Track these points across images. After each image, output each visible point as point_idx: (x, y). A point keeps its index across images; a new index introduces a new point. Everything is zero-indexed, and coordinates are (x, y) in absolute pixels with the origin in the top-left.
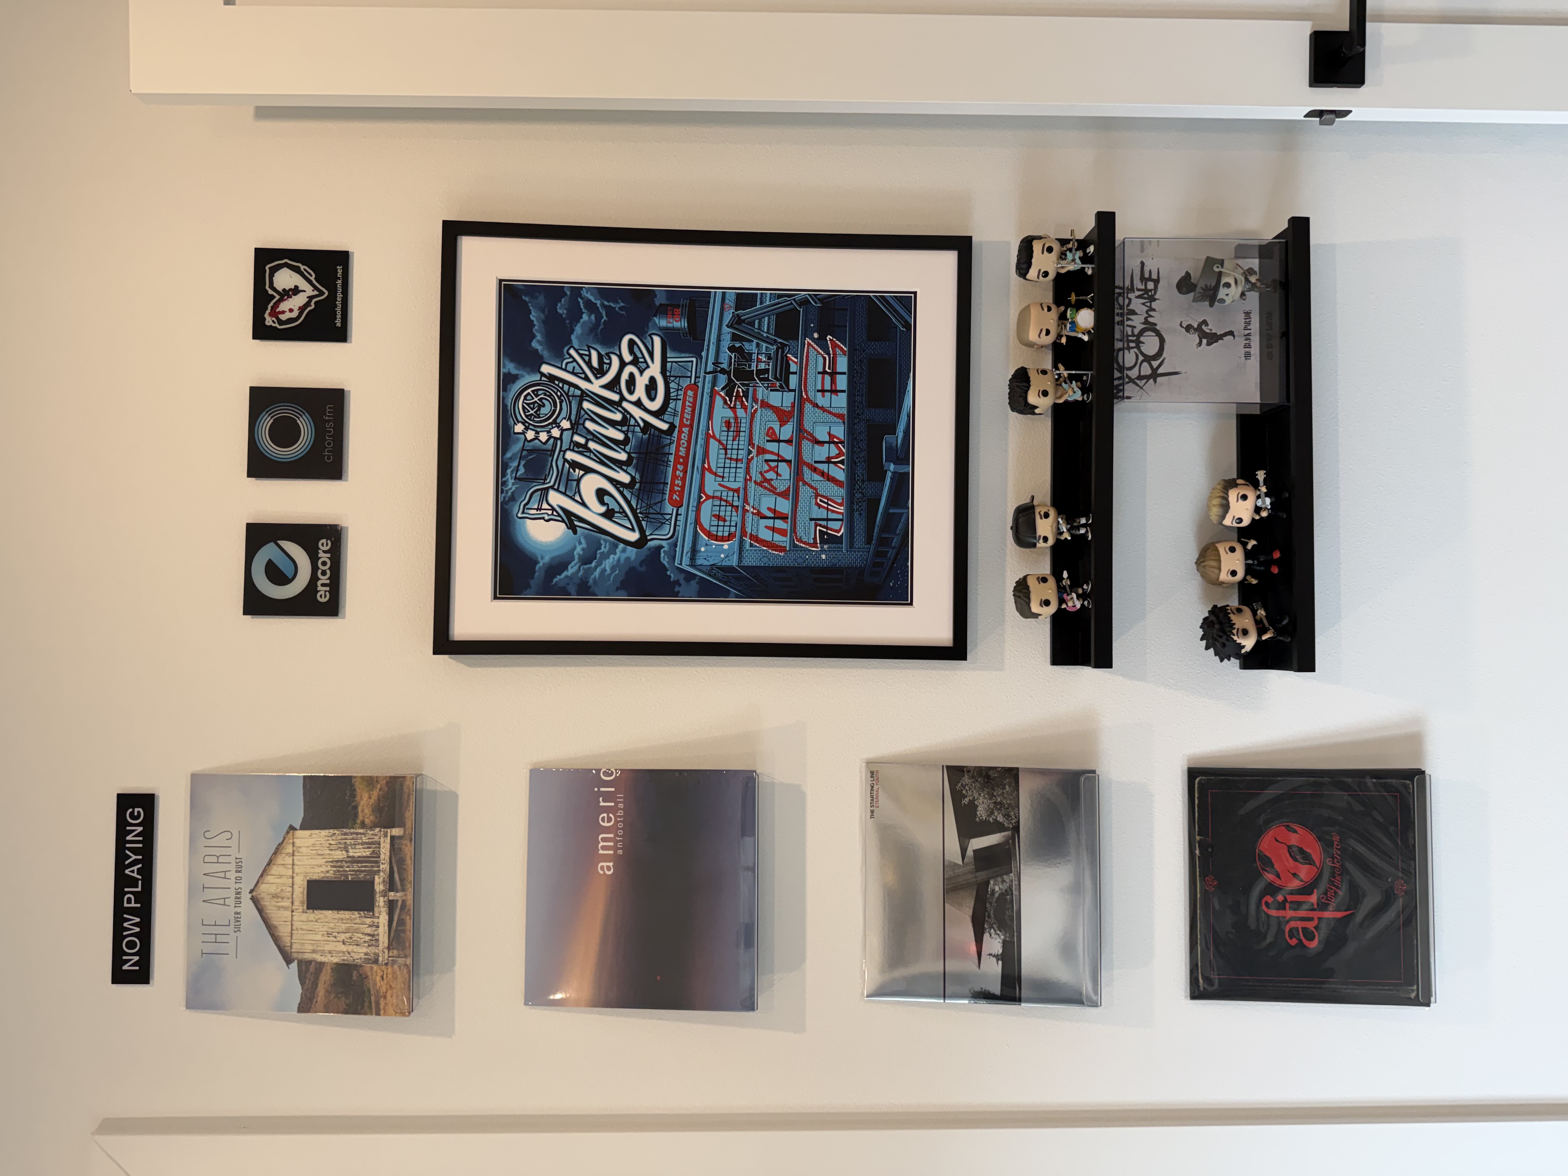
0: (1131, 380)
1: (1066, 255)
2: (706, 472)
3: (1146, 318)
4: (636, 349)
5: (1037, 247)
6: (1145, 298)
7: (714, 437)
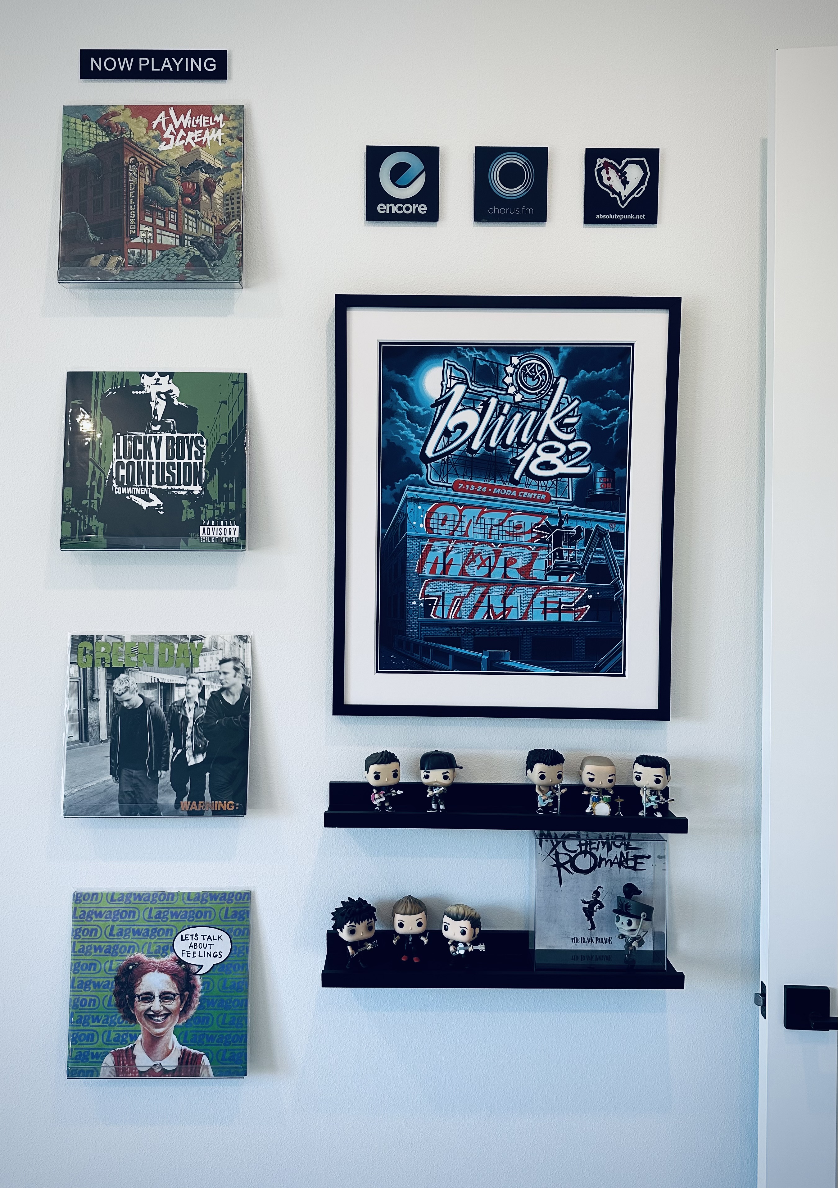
0: (555, 847)
1: (654, 795)
2: (481, 510)
3: (604, 859)
4: (579, 453)
5: (660, 771)
6: (621, 859)
7: (508, 516)
